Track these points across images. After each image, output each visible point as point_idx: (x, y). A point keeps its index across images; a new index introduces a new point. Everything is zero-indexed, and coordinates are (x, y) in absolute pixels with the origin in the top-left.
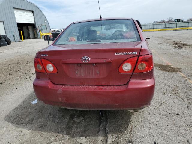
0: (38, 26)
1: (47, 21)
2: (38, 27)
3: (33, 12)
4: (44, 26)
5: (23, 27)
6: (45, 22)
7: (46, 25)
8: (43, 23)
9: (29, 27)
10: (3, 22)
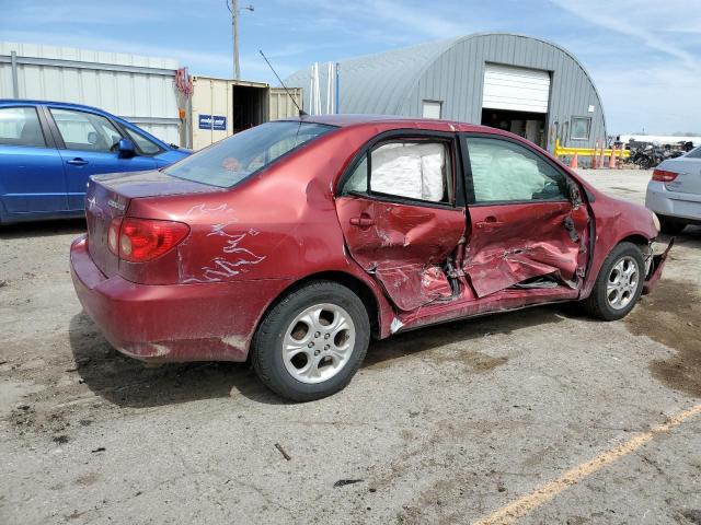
0: (557, 123)
1: (599, 106)
2: (555, 126)
3: (550, 74)
4: (583, 125)
5: (513, 122)
6: (591, 109)
7: (589, 120)
8: (579, 114)
9: (529, 122)
10: (441, 104)
